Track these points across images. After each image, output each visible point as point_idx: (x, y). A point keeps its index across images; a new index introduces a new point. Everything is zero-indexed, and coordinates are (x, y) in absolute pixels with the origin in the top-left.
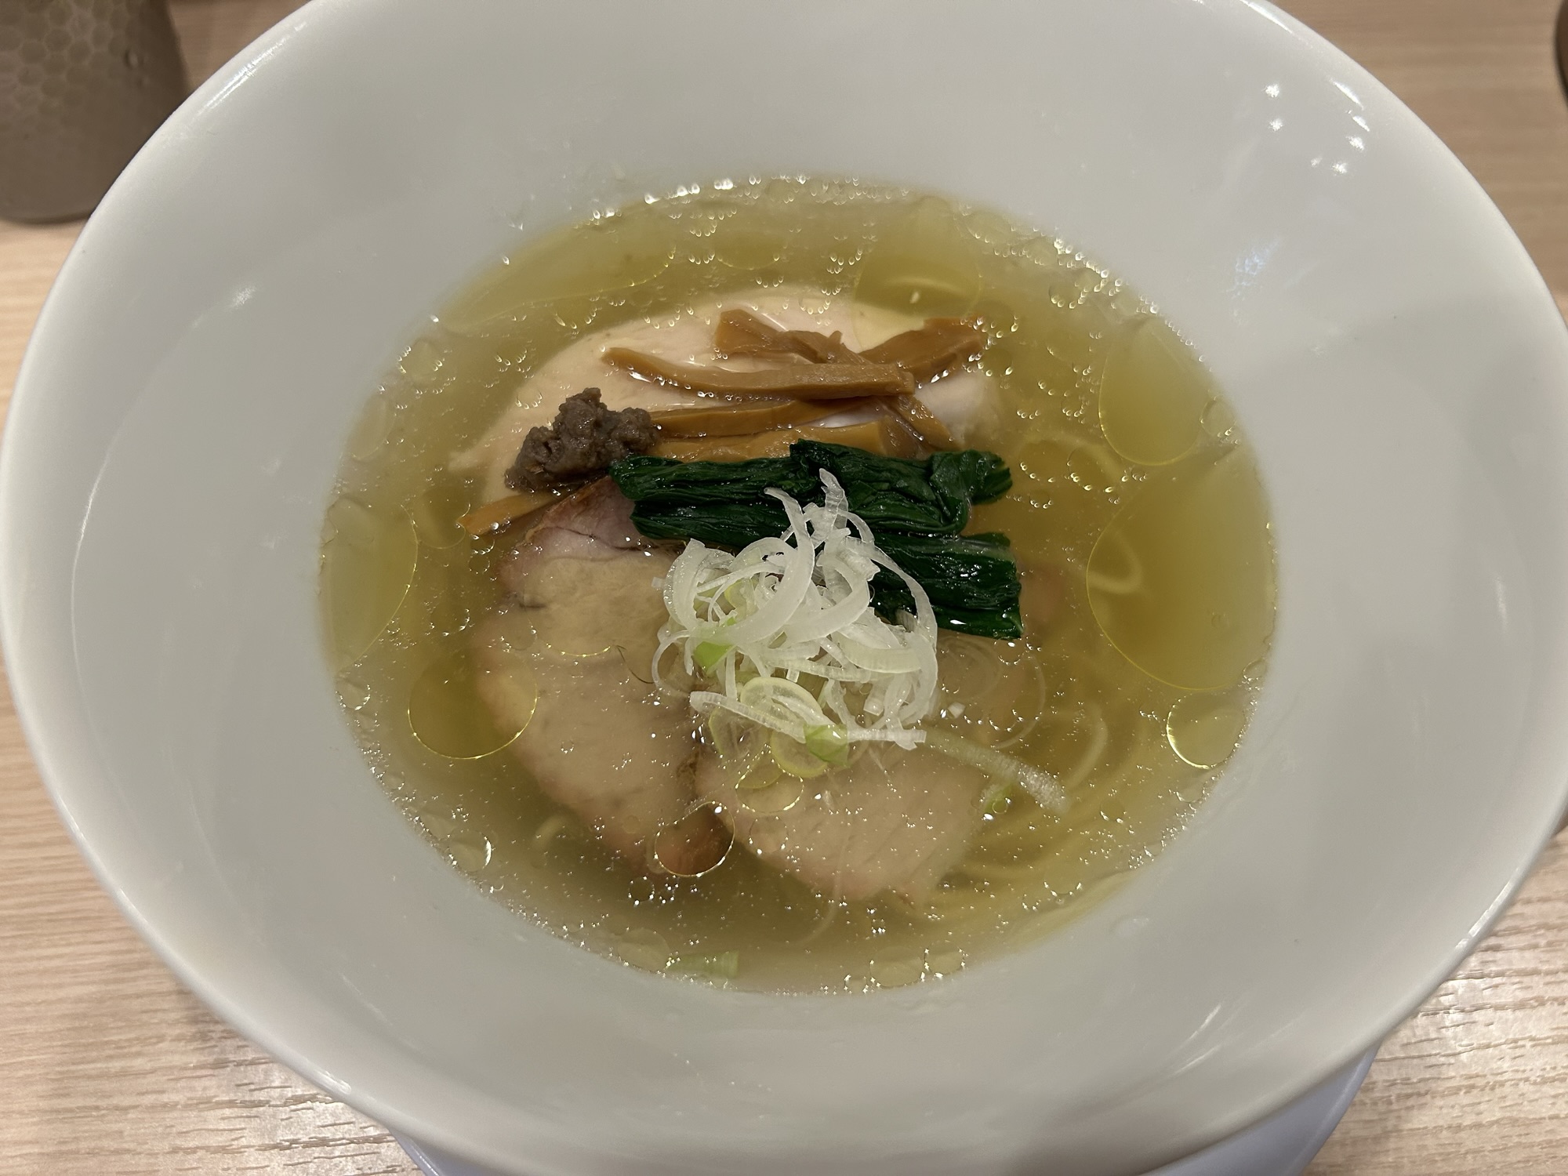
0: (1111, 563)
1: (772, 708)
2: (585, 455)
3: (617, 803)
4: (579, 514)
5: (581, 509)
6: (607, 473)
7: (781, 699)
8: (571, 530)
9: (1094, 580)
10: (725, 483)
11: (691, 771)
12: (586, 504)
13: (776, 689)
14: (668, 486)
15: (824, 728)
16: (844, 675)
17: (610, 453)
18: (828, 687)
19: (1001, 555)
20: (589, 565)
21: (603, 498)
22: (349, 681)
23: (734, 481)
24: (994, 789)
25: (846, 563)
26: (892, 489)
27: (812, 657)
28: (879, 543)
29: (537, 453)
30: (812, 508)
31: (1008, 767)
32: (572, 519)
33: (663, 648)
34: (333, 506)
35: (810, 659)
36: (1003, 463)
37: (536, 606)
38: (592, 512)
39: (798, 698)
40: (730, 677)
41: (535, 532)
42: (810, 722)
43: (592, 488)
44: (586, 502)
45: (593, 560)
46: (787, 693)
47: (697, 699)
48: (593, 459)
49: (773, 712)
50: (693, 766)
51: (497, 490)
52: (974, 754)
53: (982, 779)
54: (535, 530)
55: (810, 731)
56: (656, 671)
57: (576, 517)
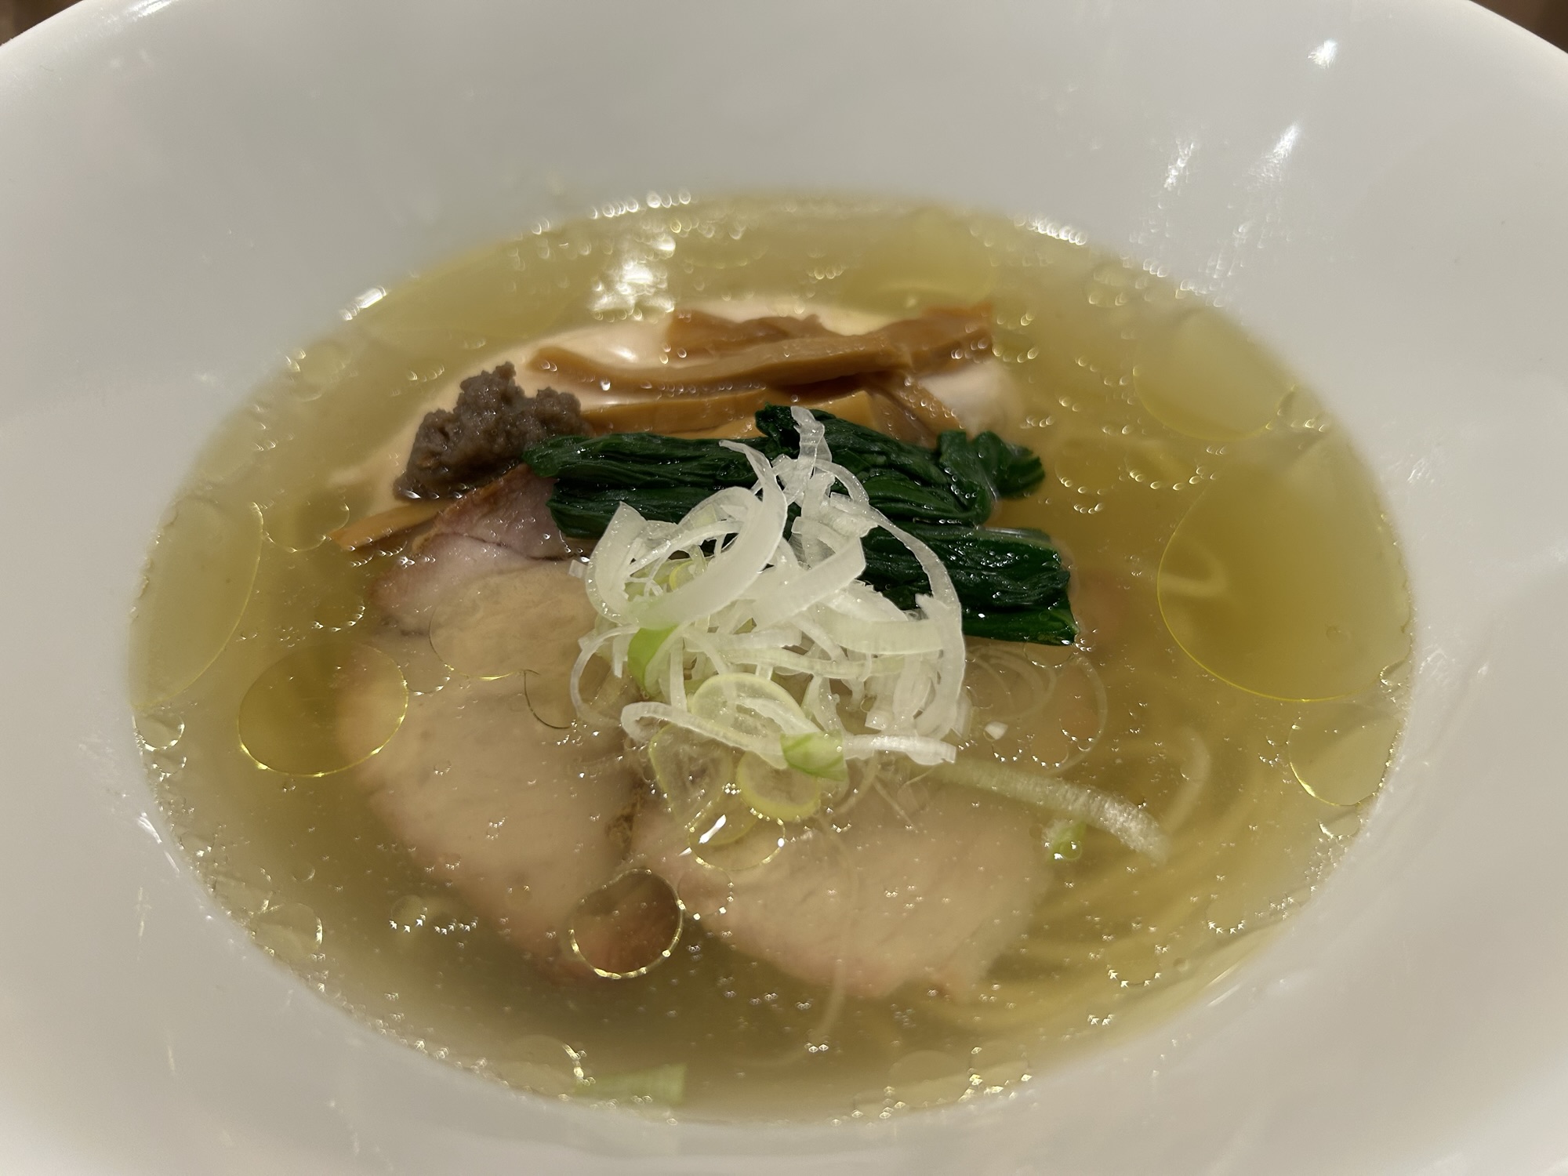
0: (1186, 564)
1: (736, 719)
2: (490, 435)
3: (519, 879)
4: (484, 516)
5: (486, 510)
6: (521, 461)
7: (749, 703)
8: (472, 537)
9: (1165, 582)
10: (672, 462)
11: (625, 825)
12: (493, 504)
13: (741, 687)
14: (596, 457)
15: (808, 738)
16: (835, 670)
17: (523, 434)
18: (814, 688)
19: (1042, 545)
20: (494, 580)
21: (514, 496)
22: (156, 720)
23: (683, 460)
24: (1058, 826)
25: (831, 527)
26: (890, 465)
27: (790, 645)
28: (874, 502)
29: (430, 441)
30: (784, 460)
31: (1075, 800)
32: (474, 521)
33: (585, 657)
34: (172, 524)
35: (786, 648)
36: (1032, 453)
37: (422, 633)
38: (501, 513)
39: (770, 697)
40: (676, 682)
41: (426, 540)
42: (787, 731)
43: (501, 481)
44: (492, 500)
45: (501, 572)
46: (756, 693)
47: (631, 716)
48: (501, 440)
49: (738, 726)
50: (629, 819)
51: (384, 502)
52: (1024, 786)
53: (1040, 818)
54: (425, 536)
55: (790, 743)
56: (577, 691)
57: (480, 519)
